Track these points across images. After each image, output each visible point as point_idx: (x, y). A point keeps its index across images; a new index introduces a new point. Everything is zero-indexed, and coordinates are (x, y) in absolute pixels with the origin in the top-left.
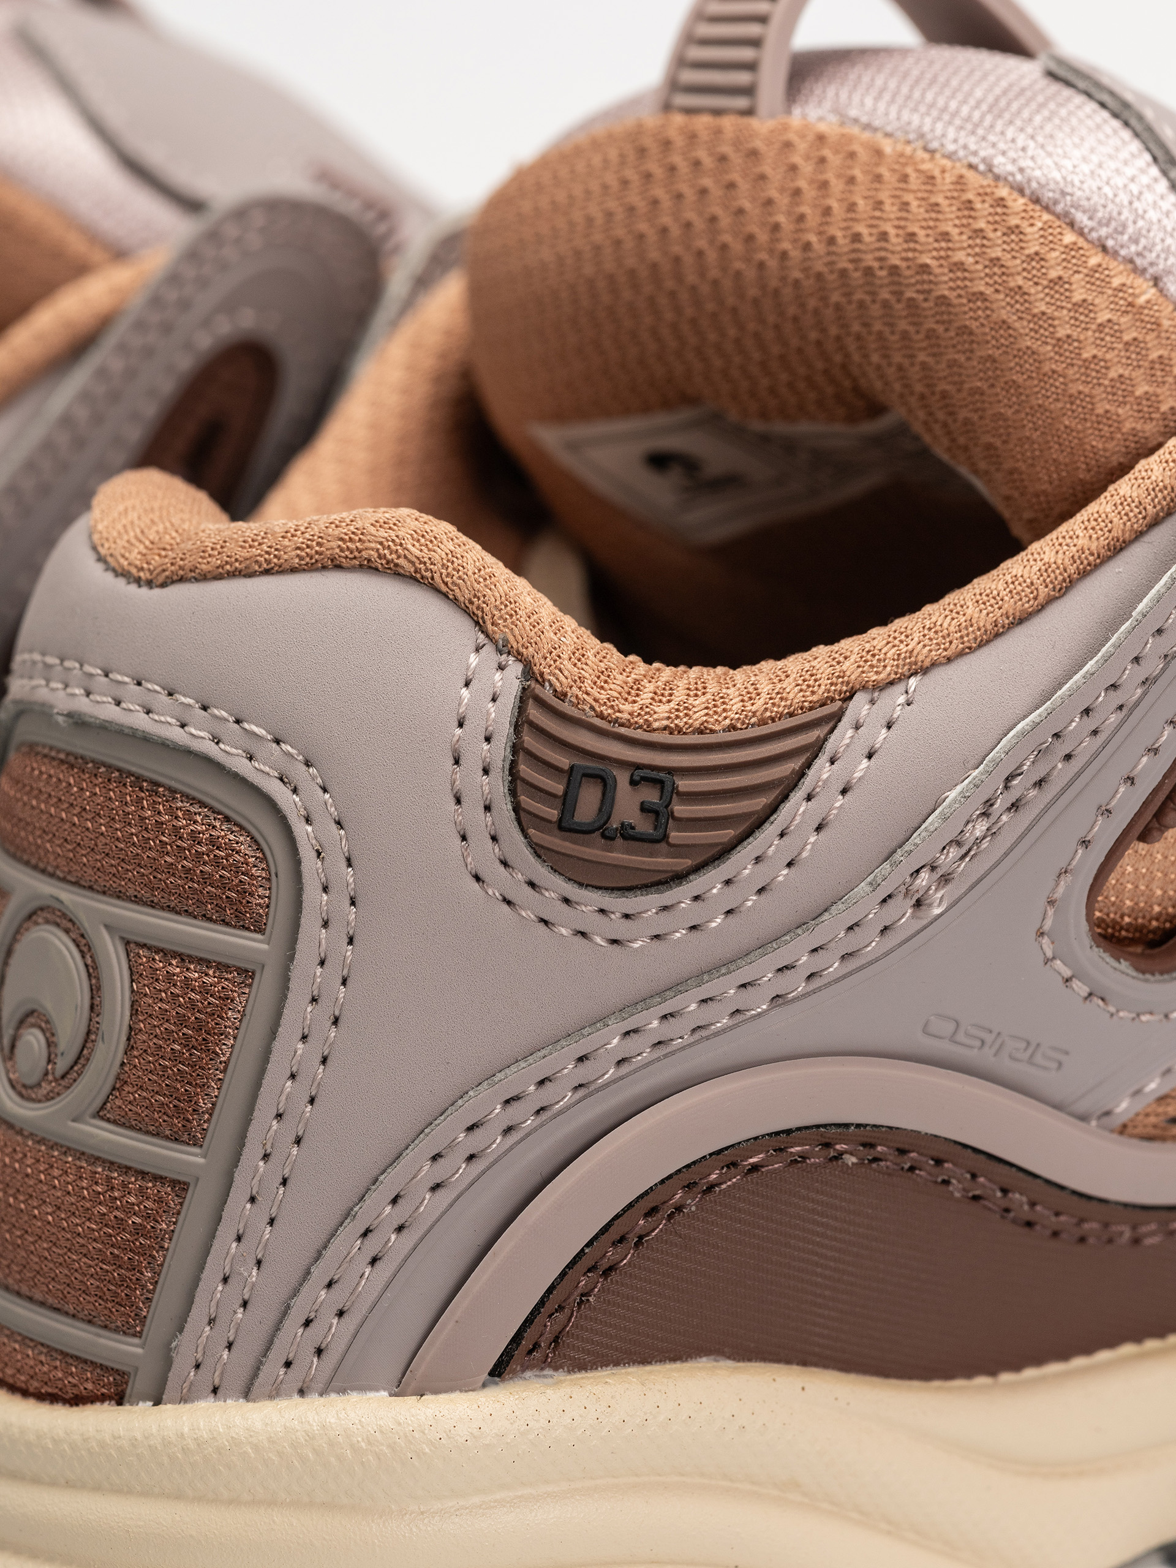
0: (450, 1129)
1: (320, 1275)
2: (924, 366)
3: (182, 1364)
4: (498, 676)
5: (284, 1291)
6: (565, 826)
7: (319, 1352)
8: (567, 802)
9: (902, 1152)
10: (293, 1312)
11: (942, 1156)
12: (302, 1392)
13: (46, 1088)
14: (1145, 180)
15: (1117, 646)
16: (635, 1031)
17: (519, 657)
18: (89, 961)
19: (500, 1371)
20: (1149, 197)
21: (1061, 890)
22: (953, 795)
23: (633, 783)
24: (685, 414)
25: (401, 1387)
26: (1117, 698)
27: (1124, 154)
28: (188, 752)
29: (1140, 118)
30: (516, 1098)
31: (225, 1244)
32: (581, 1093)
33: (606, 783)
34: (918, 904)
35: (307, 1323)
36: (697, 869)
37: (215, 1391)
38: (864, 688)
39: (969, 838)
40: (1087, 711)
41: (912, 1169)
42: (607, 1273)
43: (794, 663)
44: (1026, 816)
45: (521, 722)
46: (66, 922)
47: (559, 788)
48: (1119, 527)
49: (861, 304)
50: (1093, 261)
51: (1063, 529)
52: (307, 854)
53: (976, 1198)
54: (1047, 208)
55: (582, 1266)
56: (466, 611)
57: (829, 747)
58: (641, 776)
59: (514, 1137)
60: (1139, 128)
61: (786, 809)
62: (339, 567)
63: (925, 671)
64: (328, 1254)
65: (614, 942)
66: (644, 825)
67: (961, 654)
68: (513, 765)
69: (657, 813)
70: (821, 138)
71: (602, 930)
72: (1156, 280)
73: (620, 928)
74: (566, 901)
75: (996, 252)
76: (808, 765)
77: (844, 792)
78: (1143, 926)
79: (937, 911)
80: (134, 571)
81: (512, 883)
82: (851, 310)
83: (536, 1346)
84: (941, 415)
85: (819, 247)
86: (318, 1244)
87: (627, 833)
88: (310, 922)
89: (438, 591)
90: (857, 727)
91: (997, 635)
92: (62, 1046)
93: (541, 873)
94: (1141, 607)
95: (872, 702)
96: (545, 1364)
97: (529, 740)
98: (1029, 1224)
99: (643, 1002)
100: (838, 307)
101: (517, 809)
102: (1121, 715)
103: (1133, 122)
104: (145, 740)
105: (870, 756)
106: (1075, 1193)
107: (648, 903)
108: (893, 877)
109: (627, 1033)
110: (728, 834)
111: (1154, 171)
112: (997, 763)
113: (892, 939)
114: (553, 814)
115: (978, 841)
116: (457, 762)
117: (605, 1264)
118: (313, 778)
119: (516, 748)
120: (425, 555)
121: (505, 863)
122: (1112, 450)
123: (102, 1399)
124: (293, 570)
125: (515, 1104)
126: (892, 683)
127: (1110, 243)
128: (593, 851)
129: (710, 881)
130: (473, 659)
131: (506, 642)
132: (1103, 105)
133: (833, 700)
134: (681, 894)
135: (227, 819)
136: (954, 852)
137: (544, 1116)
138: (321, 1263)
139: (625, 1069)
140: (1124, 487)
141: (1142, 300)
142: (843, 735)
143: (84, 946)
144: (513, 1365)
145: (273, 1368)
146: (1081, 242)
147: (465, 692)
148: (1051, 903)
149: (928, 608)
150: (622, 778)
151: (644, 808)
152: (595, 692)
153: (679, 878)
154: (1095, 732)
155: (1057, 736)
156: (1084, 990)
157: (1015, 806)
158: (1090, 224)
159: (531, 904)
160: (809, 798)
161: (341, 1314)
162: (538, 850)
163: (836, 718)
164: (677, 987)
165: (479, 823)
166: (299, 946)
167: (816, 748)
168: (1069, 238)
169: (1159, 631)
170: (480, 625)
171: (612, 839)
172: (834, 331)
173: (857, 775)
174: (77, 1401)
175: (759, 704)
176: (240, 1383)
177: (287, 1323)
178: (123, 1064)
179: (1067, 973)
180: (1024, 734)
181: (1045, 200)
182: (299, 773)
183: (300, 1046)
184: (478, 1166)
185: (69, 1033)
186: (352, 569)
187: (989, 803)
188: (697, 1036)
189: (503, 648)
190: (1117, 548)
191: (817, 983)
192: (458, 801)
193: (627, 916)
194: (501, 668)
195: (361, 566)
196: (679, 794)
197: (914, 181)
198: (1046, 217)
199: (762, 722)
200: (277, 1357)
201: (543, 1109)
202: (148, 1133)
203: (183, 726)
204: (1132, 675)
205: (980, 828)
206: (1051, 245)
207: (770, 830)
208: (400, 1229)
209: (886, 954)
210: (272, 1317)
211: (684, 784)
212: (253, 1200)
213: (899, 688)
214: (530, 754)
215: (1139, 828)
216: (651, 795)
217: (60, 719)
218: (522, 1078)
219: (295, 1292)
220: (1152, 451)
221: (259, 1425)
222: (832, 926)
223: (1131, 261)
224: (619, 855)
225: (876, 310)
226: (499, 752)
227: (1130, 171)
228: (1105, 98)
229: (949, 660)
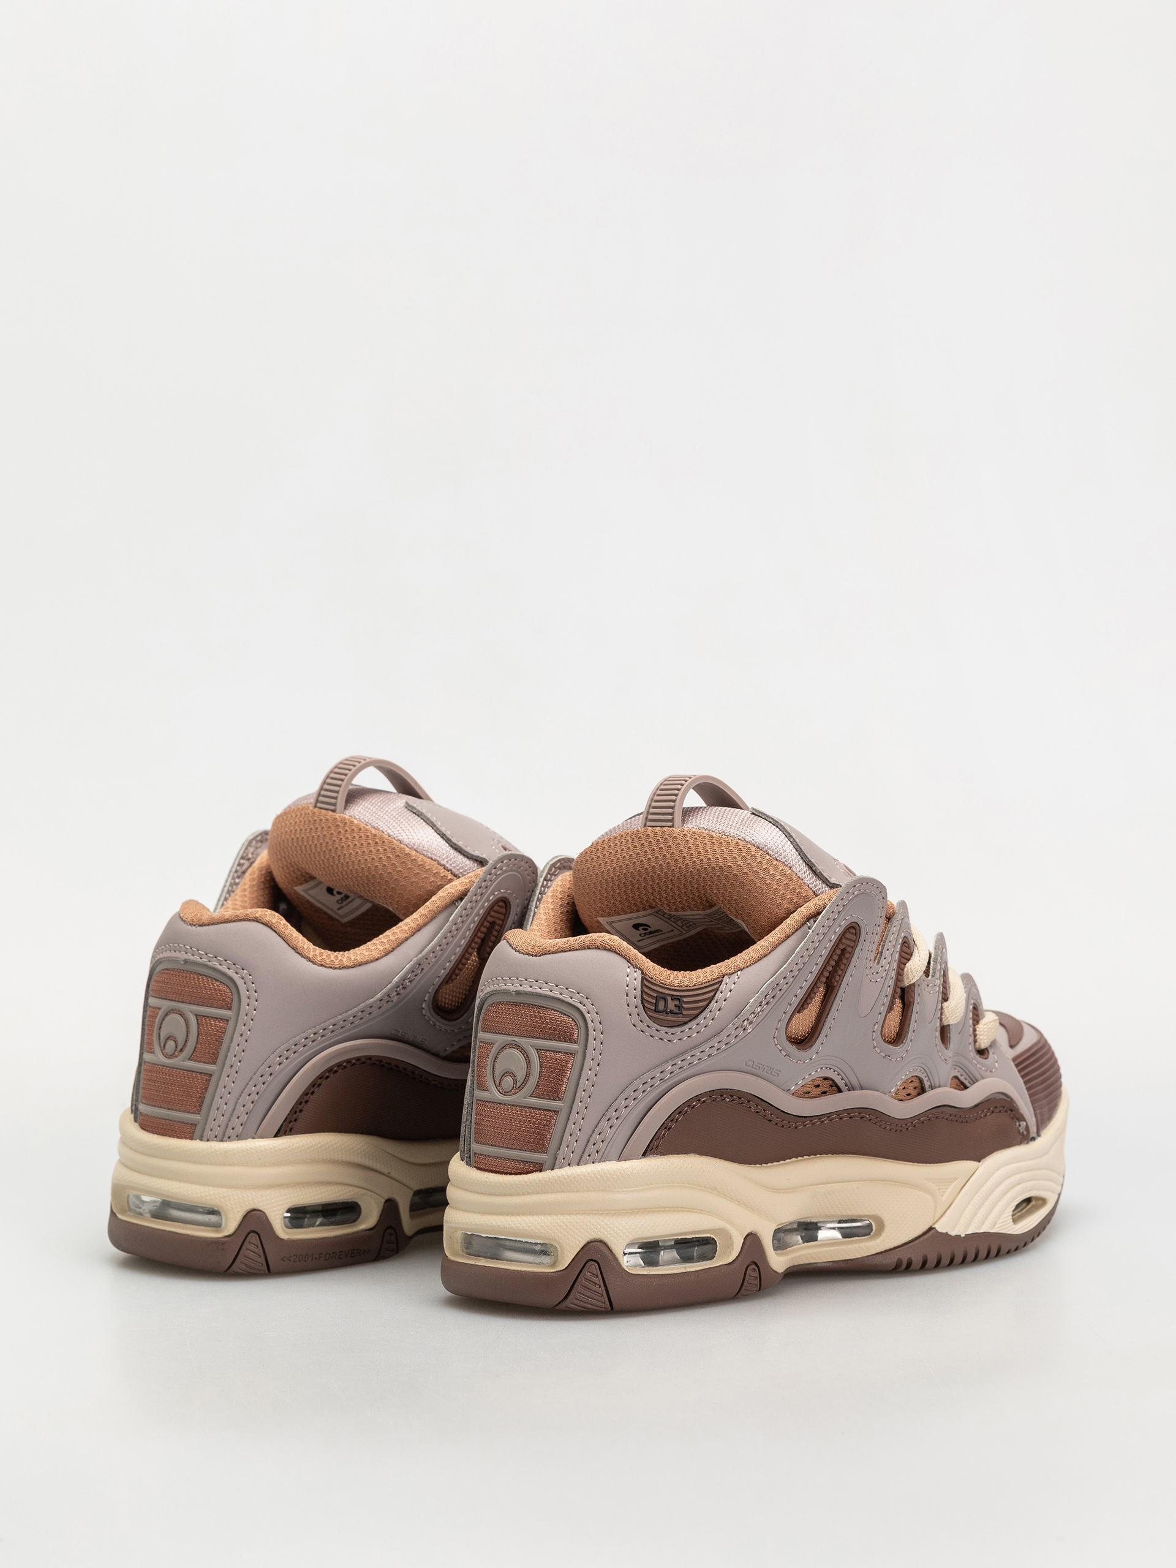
0: (629, 1092)
1: (597, 1131)
2: (730, 892)
3: (560, 1158)
4: (635, 974)
5: (588, 1136)
6: (655, 1011)
7: (597, 1152)
8: (656, 1005)
9: (739, 1098)
10: (591, 1141)
11: (749, 1099)
12: (593, 1163)
13: (513, 1091)
14: (785, 841)
15: (792, 960)
16: (675, 1064)
17: (640, 969)
18: (525, 1055)
19: (644, 1155)
20: (786, 846)
21: (779, 1025)
22: (752, 1001)
23: (672, 999)
24: (649, 911)
25: (619, 1159)
26: (792, 974)
27: (778, 835)
28: (553, 998)
29: (781, 825)
30: (646, 1083)
31: (571, 1126)
32: (662, 1081)
33: (665, 1000)
34: (744, 1029)
35: (594, 1144)
36: (690, 1021)
37: (569, 1165)
38: (727, 974)
39: (756, 1012)
40: (785, 978)
41: (742, 1103)
42: (669, 1129)
43: (707, 969)
44: (770, 1006)
45: (643, 985)
46: (517, 1046)
47: (654, 1002)
48: (788, 931)
49: (711, 877)
50: (774, 863)
51: (773, 932)
52: (589, 1021)
53: (757, 1112)
54: (761, 850)
55: (663, 1127)
56: (625, 958)
57: (720, 989)
58: (674, 998)
59: (645, 1093)
60: (781, 828)
61: (711, 1005)
62: (589, 948)
63: (742, 970)
64: (599, 1125)
65: (669, 1041)
66: (676, 1010)
67: (750, 965)
68: (642, 996)
69: (679, 1007)
70: (694, 833)
71: (666, 1037)
72: (790, 868)
73: (671, 1037)
74: (657, 1030)
75: (739, 863)
76: (715, 994)
77: (725, 1001)
78: (797, 1038)
79: (749, 1031)
80: (530, 953)
81: (643, 1026)
82: (708, 878)
83: (652, 1149)
84: (734, 906)
85: (698, 862)
86: (596, 1124)
87: (672, 1012)
88: (591, 1039)
89: (617, 953)
90: (726, 984)
91: (759, 960)
92: (518, 1079)
93: (651, 1023)
94: (797, 950)
95: (729, 978)
96: (654, 1154)
97: (646, 990)
98: (770, 1121)
99: (677, 1056)
100: (704, 878)
101: (644, 1006)
102: (793, 979)
103: (779, 826)
104: (540, 996)
105: (730, 991)
106: (782, 1111)
107: (678, 1030)
108: (738, 1022)
109: (673, 1065)
110: (698, 1011)
111: (786, 839)
112: (763, 992)
113: (738, 1039)
114: (653, 1008)
115: (759, 1013)
116: (627, 996)
117: (669, 1127)
118: (589, 1002)
119: (642, 992)
120: (613, 944)
121: (641, 1021)
122: (782, 913)
123: (536, 1171)
124: (577, 950)
125: (645, 1084)
126: (733, 973)
127: (778, 858)
128: (664, 1017)
129: (693, 1024)
130: (628, 970)
131: (636, 965)
132: (770, 822)
133: (719, 978)
134: (686, 1028)
135: (565, 1015)
136: (753, 1016)
137: (652, 1087)
138: (598, 1128)
139: (672, 1075)
140: (788, 921)
141: (787, 873)
142: (723, 987)
143: (524, 1052)
144: (647, 1153)
145: (586, 1156)
146: (771, 858)
147: (627, 978)
148: (777, 1029)
149: (726, 961)
150: (669, 999)
151: (676, 1006)
152: (659, 977)
153: (686, 1023)
154: (787, 983)
155: (777, 984)
156: (785, 1054)
157: (767, 1004)
158: (773, 853)
159: (648, 1032)
160: (716, 1002)
161: (603, 1141)
162: (650, 1017)
163: (721, 982)
164: (685, 1052)
165: (634, 1011)
166: (588, 1045)
167: (717, 989)
168: (768, 857)
169: (802, 957)
170: (628, 961)
171: (668, 1014)
172: (702, 884)
173: (728, 996)
174: (528, 1173)
175: (701, 980)
176: (577, 1162)
177: (589, 1144)
178: (538, 1081)
179: (781, 1049)
180: (769, 984)
181: (760, 848)
182: (585, 1001)
183: (589, 1072)
184: (637, 1101)
185: (520, 1077)
186: (593, 949)
187: (761, 1002)
188: (690, 1066)
189: (636, 967)
190: (788, 937)
191: (719, 1051)
192: (628, 1006)
193: (672, 1034)
194: (635, 972)
195: (595, 948)
196: (684, 1002)
197: (724, 844)
198: (761, 852)
199: (702, 984)
200: (586, 1153)
201: (672, 1072)
202: (546, 1099)
203: (551, 991)
204: (795, 968)
205: (759, 1009)
206: (764, 859)
207: (707, 1010)
208: (617, 1118)
209: (736, 1043)
210: (584, 1144)
211: (685, 1000)
212: (578, 1113)
213: (736, 974)
214: (646, 993)
215: (797, 1010)
216: (677, 1003)
217: (513, 993)
218: (646, 1077)
219: (591, 1136)
220: (794, 912)
221: (584, 1171)
222: (723, 1036)
223: (784, 863)
224: (670, 1018)
225: (715, 878)
226: (638, 993)
227: (781, 839)
228: (771, 820)
229: (747, 967)
